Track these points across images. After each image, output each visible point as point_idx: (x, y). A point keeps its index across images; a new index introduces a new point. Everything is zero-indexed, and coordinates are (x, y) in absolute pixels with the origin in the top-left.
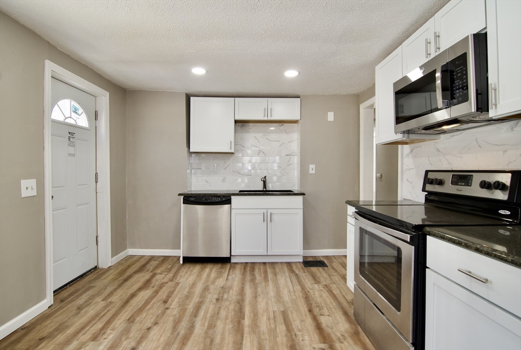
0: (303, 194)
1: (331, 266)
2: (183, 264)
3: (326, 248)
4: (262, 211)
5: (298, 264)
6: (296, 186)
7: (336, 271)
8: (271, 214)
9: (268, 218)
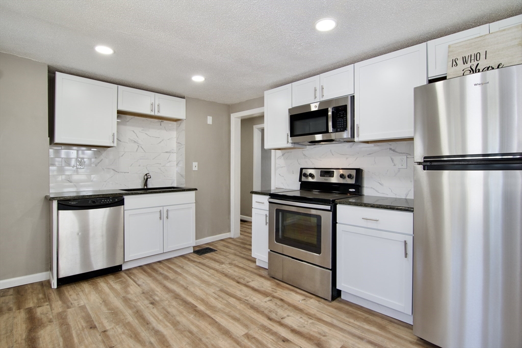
0: (196, 189)
1: (218, 249)
2: (57, 288)
3: (207, 237)
4: (159, 209)
5: (191, 255)
6: (176, 182)
7: (226, 252)
8: (167, 211)
9: (163, 216)
